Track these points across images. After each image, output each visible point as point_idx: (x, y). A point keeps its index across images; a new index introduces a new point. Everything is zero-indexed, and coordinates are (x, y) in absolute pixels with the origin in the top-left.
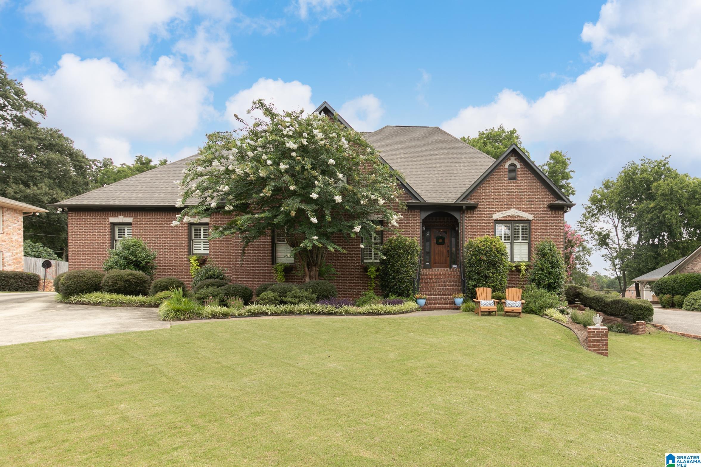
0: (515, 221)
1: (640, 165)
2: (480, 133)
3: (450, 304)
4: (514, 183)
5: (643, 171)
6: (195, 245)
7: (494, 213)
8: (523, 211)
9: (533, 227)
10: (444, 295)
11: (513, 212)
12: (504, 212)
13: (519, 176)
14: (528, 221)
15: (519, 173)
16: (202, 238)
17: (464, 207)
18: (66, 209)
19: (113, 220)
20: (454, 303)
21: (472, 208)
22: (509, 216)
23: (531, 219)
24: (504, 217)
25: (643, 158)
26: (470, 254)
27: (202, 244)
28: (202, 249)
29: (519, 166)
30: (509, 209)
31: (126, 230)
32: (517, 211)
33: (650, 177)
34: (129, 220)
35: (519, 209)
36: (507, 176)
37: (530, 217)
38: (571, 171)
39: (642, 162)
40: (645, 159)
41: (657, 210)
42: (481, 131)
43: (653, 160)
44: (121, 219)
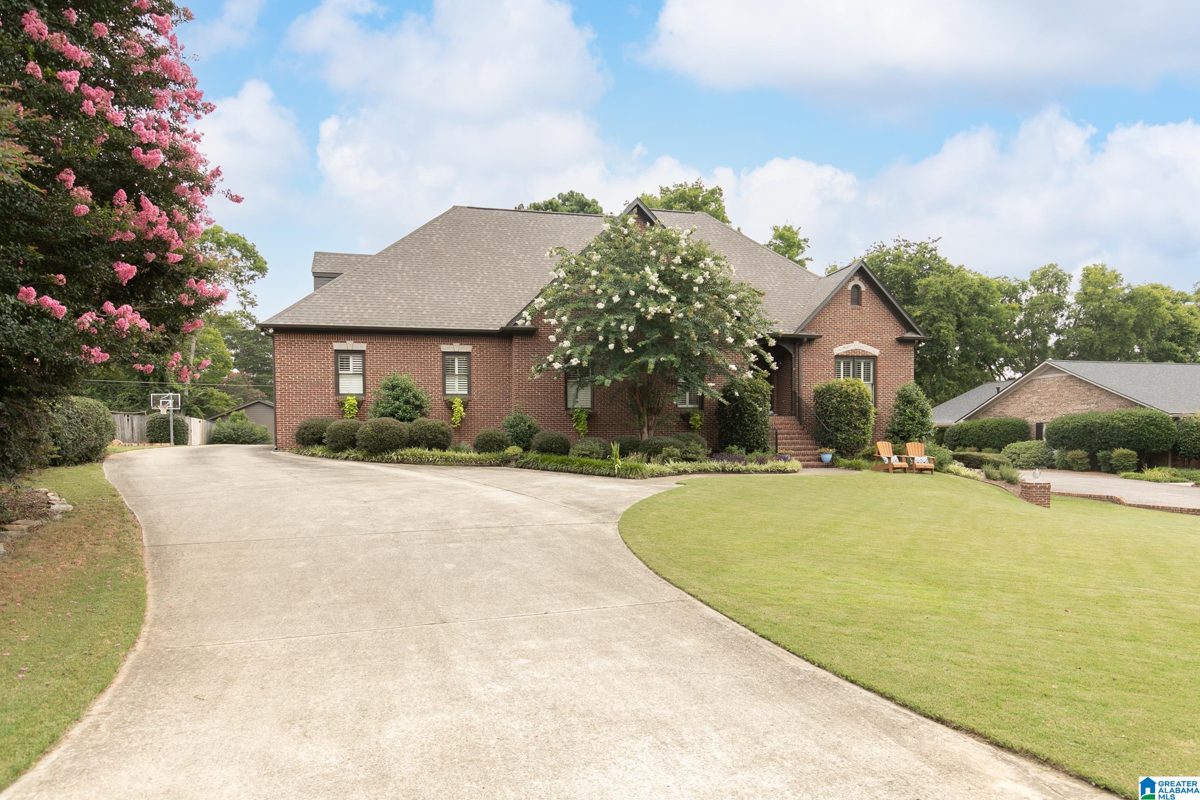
0: (858, 357)
1: (893, 248)
2: (662, 190)
3: (813, 461)
4: (858, 309)
5: (897, 259)
6: (449, 382)
7: (835, 346)
8: (868, 344)
9: (879, 364)
10: (798, 450)
11: (856, 346)
12: (846, 346)
13: (863, 301)
14: (874, 358)
15: (863, 297)
16: (457, 373)
17: (805, 339)
18: (271, 331)
19: (337, 346)
20: (820, 460)
21: (811, 340)
22: (852, 350)
23: (877, 355)
24: (846, 352)
25: (898, 238)
26: (837, 400)
27: (457, 380)
28: (457, 387)
29: (863, 288)
30: (852, 342)
31: (351, 360)
32: (861, 344)
33: (911, 268)
34: (362, 346)
35: (864, 342)
36: (849, 300)
37: (875, 352)
38: (807, 259)
39: (896, 244)
40: (900, 239)
41: (927, 322)
42: (664, 186)
43: (912, 242)
44: (350, 345)
